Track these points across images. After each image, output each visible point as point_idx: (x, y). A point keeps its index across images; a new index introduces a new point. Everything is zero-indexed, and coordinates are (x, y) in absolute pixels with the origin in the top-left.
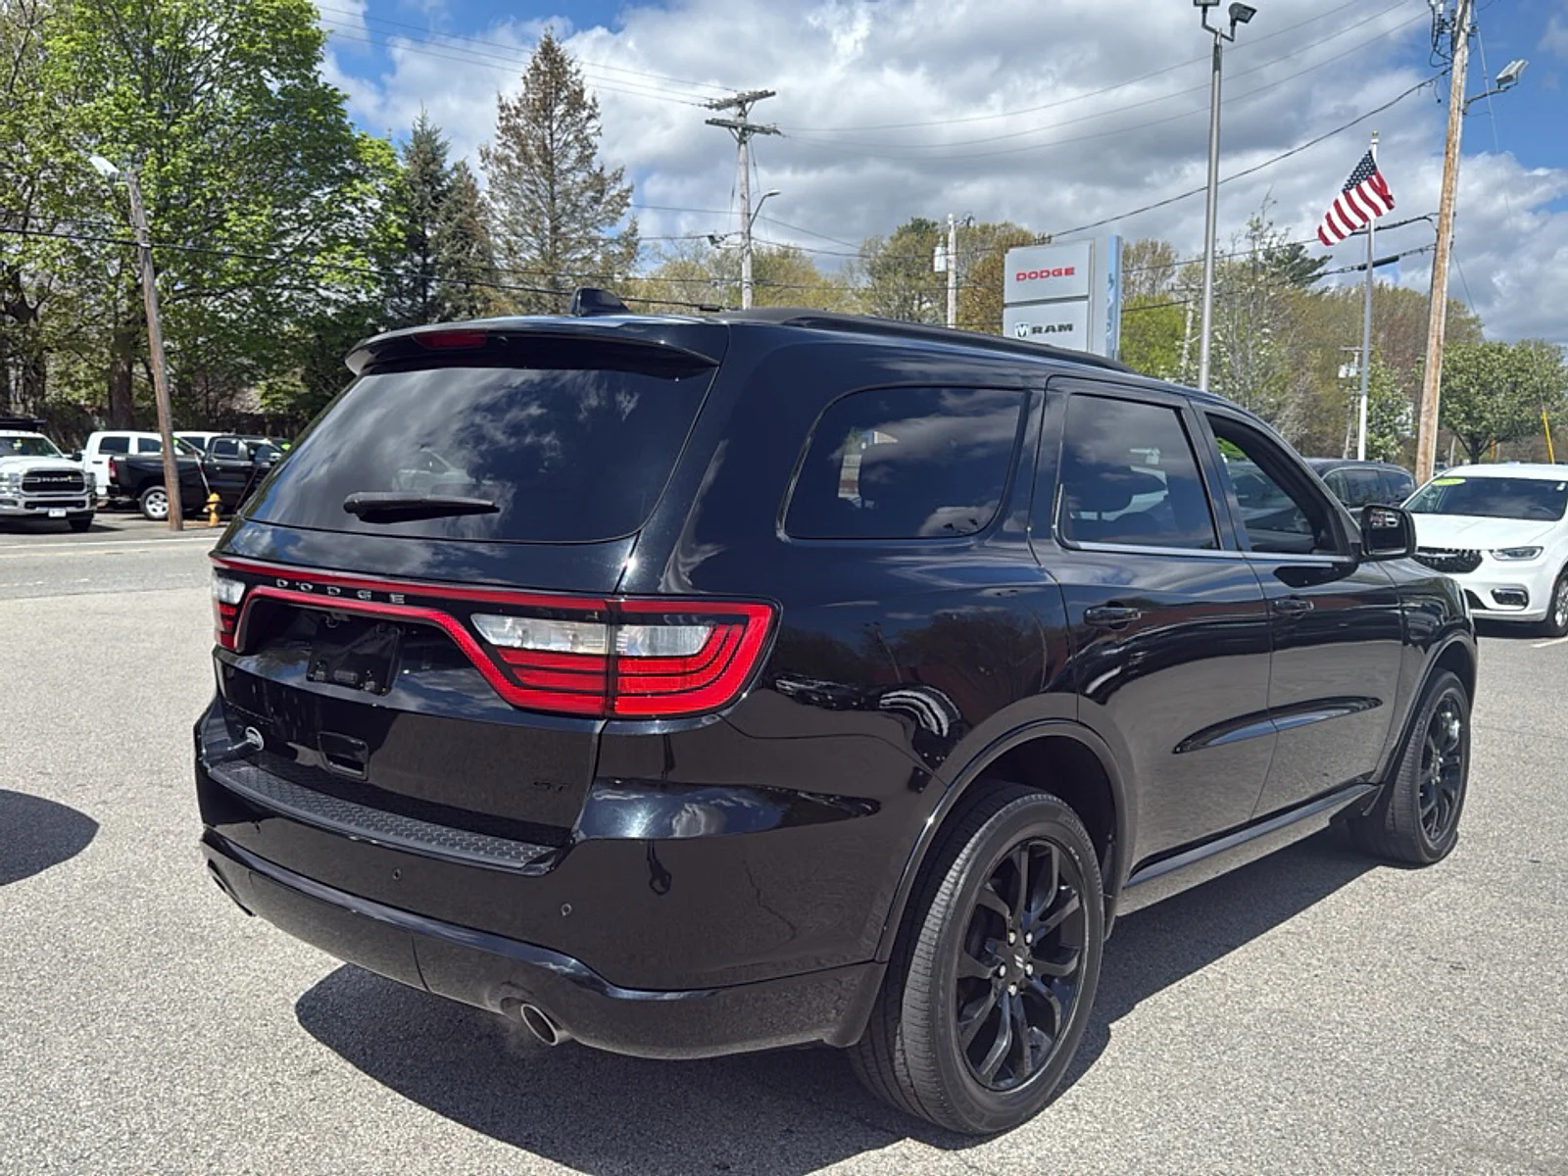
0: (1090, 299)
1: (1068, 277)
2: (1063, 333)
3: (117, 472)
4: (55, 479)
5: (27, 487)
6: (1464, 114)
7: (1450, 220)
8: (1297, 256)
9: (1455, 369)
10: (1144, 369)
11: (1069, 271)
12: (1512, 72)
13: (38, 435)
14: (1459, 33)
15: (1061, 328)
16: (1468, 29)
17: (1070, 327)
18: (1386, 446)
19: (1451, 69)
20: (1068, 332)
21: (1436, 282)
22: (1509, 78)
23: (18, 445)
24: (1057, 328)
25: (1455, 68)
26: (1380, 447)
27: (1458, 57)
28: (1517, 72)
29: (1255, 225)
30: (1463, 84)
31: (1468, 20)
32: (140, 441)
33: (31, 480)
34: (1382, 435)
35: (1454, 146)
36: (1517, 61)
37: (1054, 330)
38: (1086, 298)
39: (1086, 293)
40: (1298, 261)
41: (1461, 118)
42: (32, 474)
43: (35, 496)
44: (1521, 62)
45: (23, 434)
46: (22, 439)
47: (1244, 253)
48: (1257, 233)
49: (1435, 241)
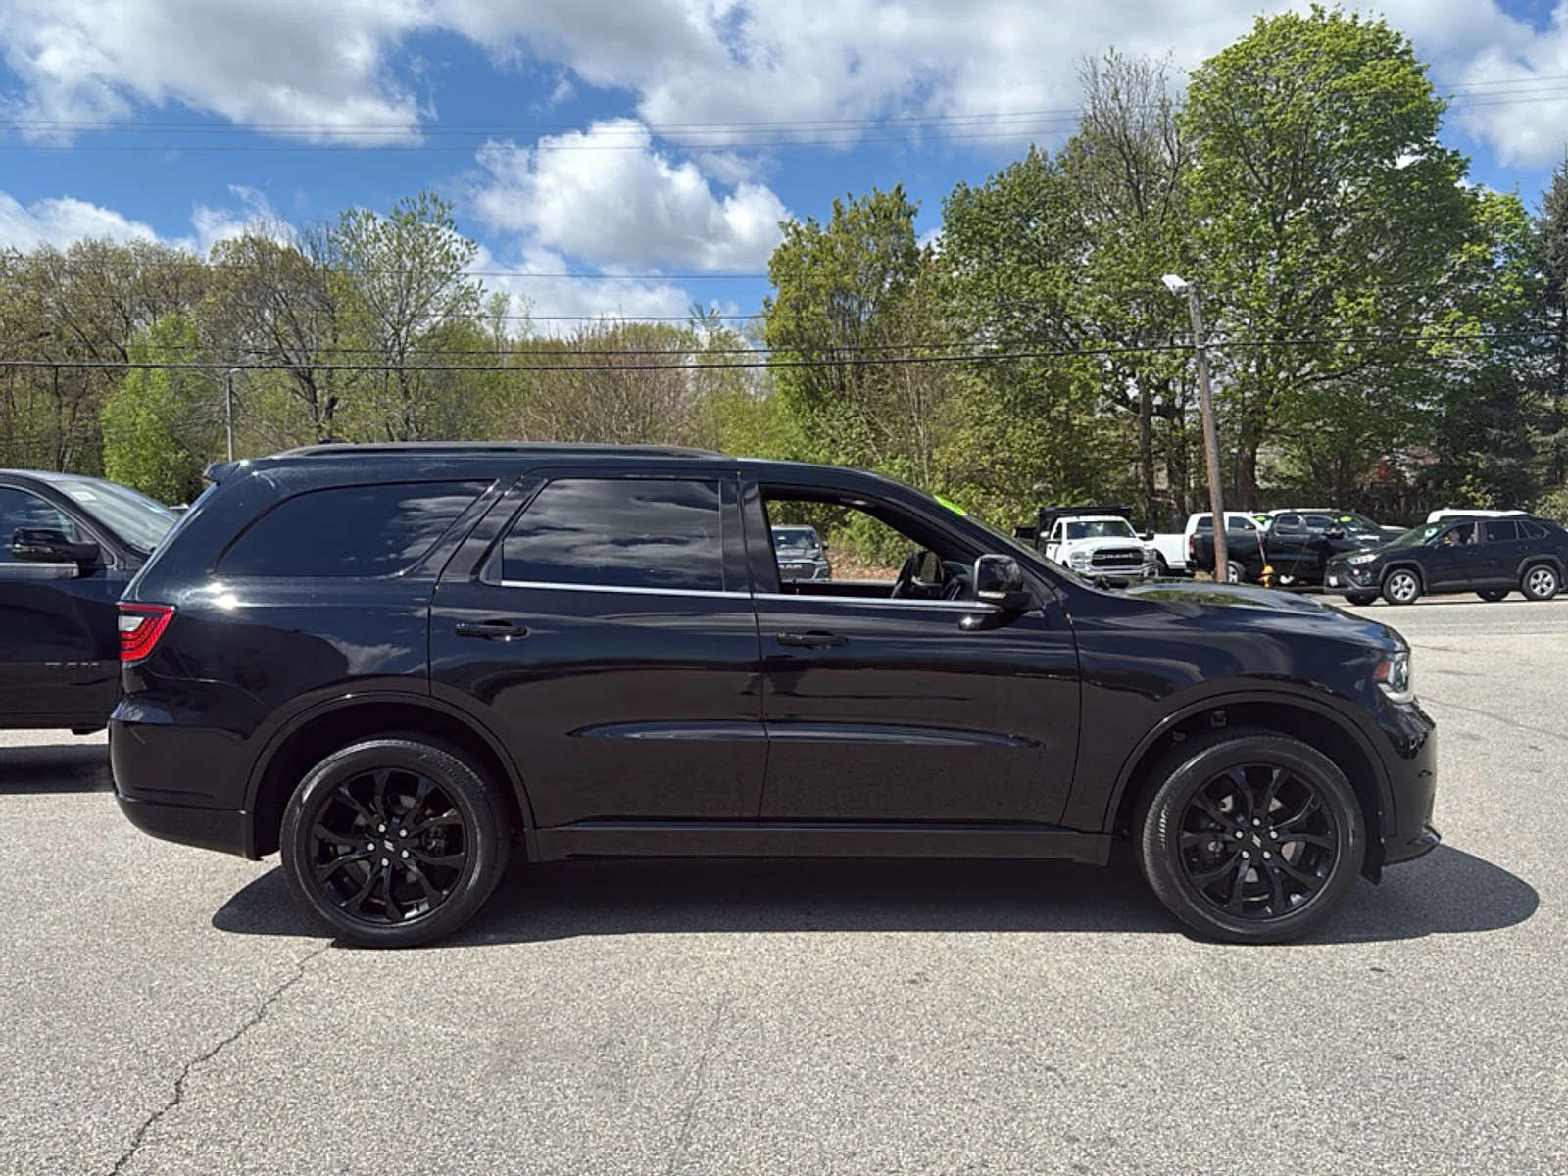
3: (1195, 548)
4: (1118, 556)
5: (1095, 563)
13: (1120, 519)
23: (1100, 528)
32: (1231, 519)
33: (1098, 557)
42: (1099, 552)
43: (1100, 572)
45: (1107, 518)
46: (1106, 523)
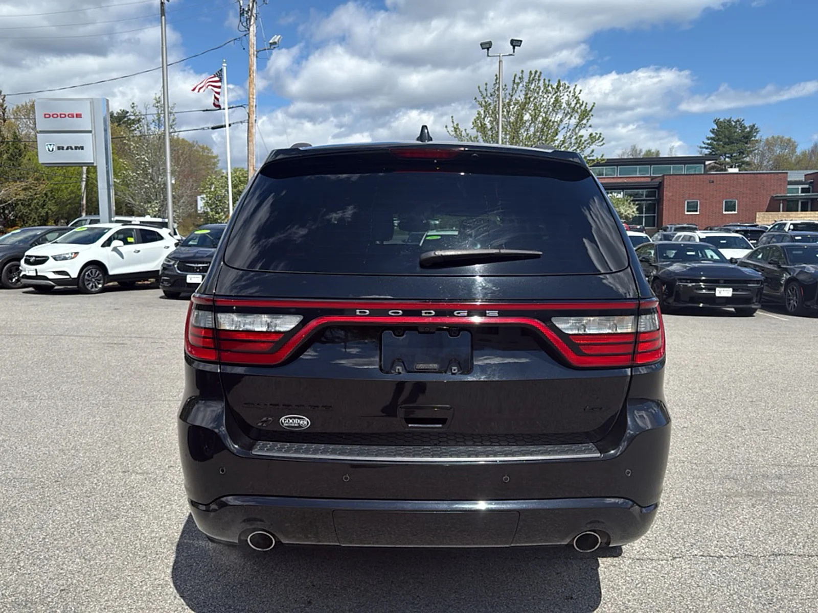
0: (93, 132)
1: (78, 119)
2: (78, 151)
6: (257, 57)
7: (254, 108)
8: (125, 117)
9: (240, 181)
10: (62, 173)
11: (79, 116)
12: (276, 40)
14: (251, 17)
15: (76, 148)
16: (255, 16)
17: (82, 148)
18: (220, 218)
19: (248, 34)
20: (81, 150)
21: (250, 139)
22: (275, 43)
24: (73, 147)
25: (251, 34)
26: (217, 219)
27: (251, 29)
28: (278, 41)
29: (158, 100)
30: (255, 43)
31: (254, 11)
34: (217, 213)
35: (253, 72)
36: (278, 35)
37: (72, 149)
38: (90, 132)
39: (91, 129)
40: (126, 119)
41: (255, 59)
44: (279, 36)
47: (153, 114)
48: (159, 104)
49: (247, 118)
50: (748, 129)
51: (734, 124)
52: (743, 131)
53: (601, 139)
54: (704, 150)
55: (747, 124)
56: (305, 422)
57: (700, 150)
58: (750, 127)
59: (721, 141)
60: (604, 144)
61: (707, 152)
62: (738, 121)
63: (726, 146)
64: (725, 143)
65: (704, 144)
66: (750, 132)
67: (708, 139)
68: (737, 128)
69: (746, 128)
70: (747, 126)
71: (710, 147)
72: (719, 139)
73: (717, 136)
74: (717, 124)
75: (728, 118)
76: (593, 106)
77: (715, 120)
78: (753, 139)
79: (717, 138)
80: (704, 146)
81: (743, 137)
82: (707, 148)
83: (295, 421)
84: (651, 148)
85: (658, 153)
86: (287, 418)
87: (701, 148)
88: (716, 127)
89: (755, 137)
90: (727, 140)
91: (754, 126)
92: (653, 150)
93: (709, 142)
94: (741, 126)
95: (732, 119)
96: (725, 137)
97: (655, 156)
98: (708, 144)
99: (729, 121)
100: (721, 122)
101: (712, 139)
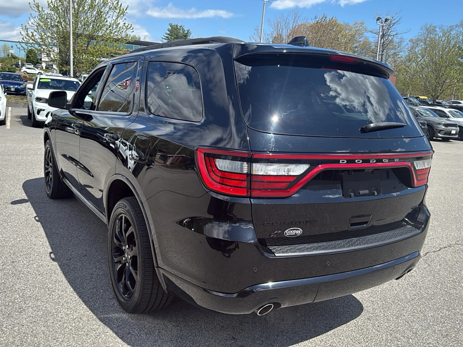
50: (186, 32)
51: (179, 28)
52: (183, 32)
53: (132, 28)
54: (164, 40)
55: (186, 29)
56: (299, 232)
57: (162, 39)
58: (187, 30)
59: (173, 36)
60: (133, 31)
61: (166, 41)
62: (181, 26)
63: (175, 39)
64: (175, 38)
65: (164, 36)
66: (187, 34)
67: (166, 34)
68: (180, 30)
69: (185, 31)
70: (185, 30)
71: (167, 39)
72: (172, 35)
73: (170, 32)
74: (171, 26)
75: (176, 24)
76: (128, 7)
77: (170, 24)
78: (188, 37)
79: (170, 34)
80: (164, 37)
81: (184, 35)
82: (166, 39)
83: (294, 232)
84: (136, 35)
85: (139, 38)
86: (289, 230)
87: (162, 38)
88: (170, 28)
89: (189, 36)
90: (176, 36)
91: (189, 30)
92: (137, 36)
93: (167, 36)
94: (183, 30)
95: (178, 25)
96: (175, 34)
97: (138, 40)
98: (166, 37)
99: (177, 26)
100: (173, 25)
101: (168, 34)
